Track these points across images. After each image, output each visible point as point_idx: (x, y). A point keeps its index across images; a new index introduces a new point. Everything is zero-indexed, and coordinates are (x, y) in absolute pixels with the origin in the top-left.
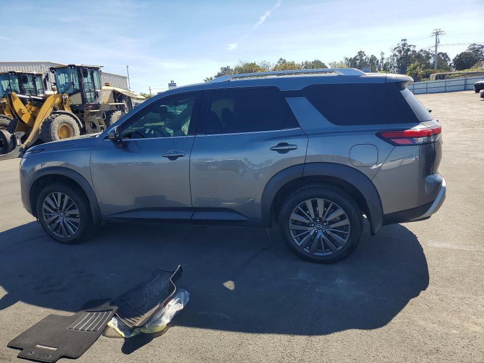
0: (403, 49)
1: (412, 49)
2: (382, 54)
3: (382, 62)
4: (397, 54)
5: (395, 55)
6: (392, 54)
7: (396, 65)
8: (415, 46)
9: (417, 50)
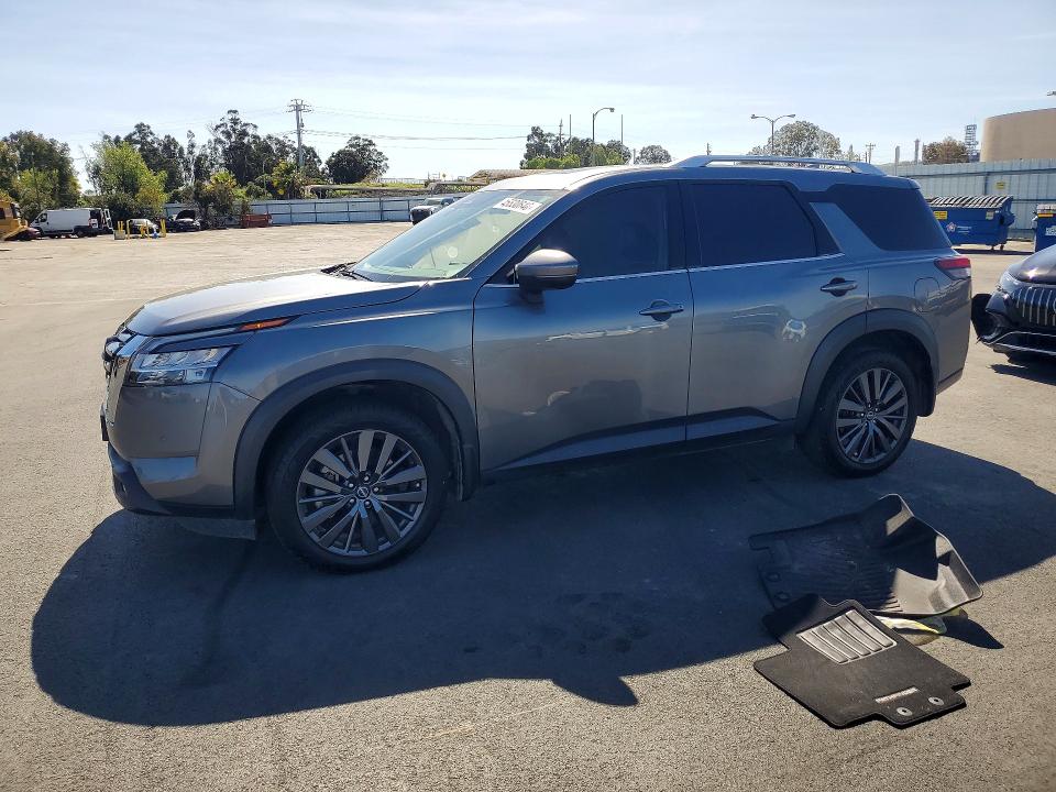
0: (234, 130)
1: (250, 131)
2: (191, 135)
3: (191, 153)
4: (223, 139)
5: (218, 141)
6: (213, 138)
7: (221, 161)
8: (255, 127)
9: (262, 134)
